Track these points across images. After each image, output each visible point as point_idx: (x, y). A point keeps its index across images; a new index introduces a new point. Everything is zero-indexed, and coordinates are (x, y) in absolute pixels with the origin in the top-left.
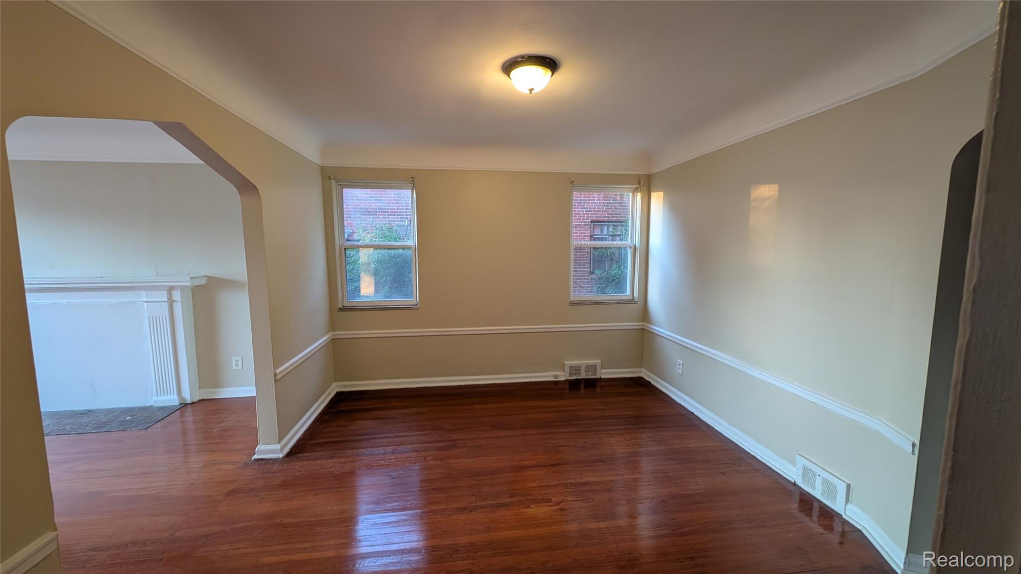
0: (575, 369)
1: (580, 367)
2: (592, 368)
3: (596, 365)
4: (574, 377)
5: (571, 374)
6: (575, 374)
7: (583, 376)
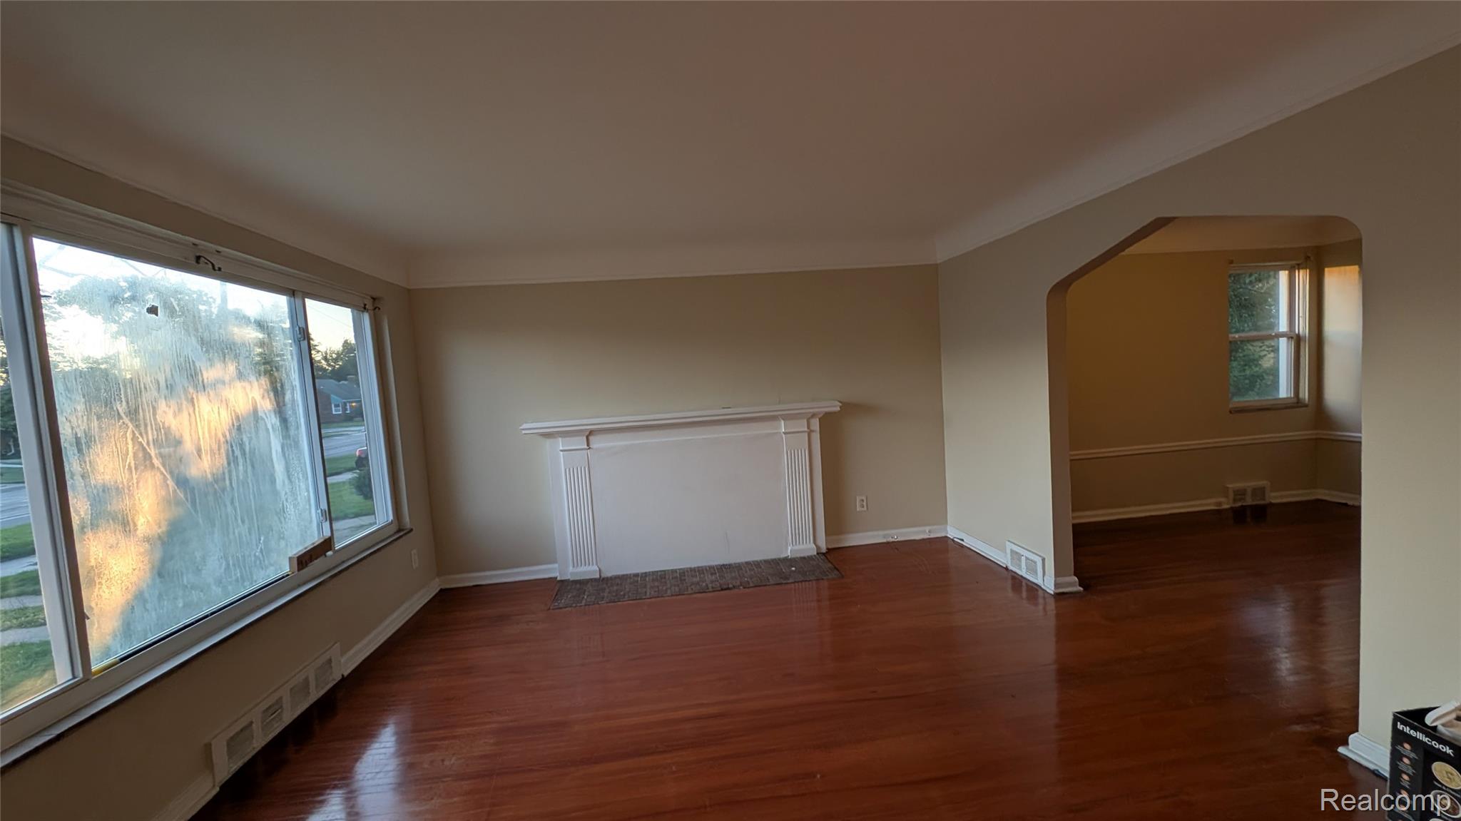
0: (1240, 494)
1: (1245, 490)
2: (1260, 492)
3: (1264, 488)
4: (1239, 504)
5: (1235, 500)
6: (1240, 500)
7: (1249, 501)
